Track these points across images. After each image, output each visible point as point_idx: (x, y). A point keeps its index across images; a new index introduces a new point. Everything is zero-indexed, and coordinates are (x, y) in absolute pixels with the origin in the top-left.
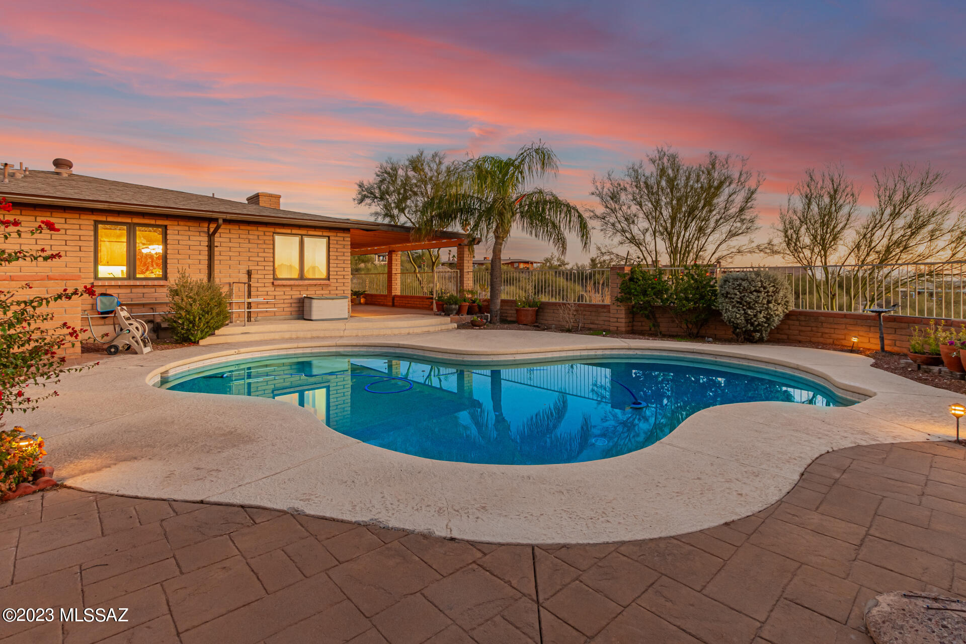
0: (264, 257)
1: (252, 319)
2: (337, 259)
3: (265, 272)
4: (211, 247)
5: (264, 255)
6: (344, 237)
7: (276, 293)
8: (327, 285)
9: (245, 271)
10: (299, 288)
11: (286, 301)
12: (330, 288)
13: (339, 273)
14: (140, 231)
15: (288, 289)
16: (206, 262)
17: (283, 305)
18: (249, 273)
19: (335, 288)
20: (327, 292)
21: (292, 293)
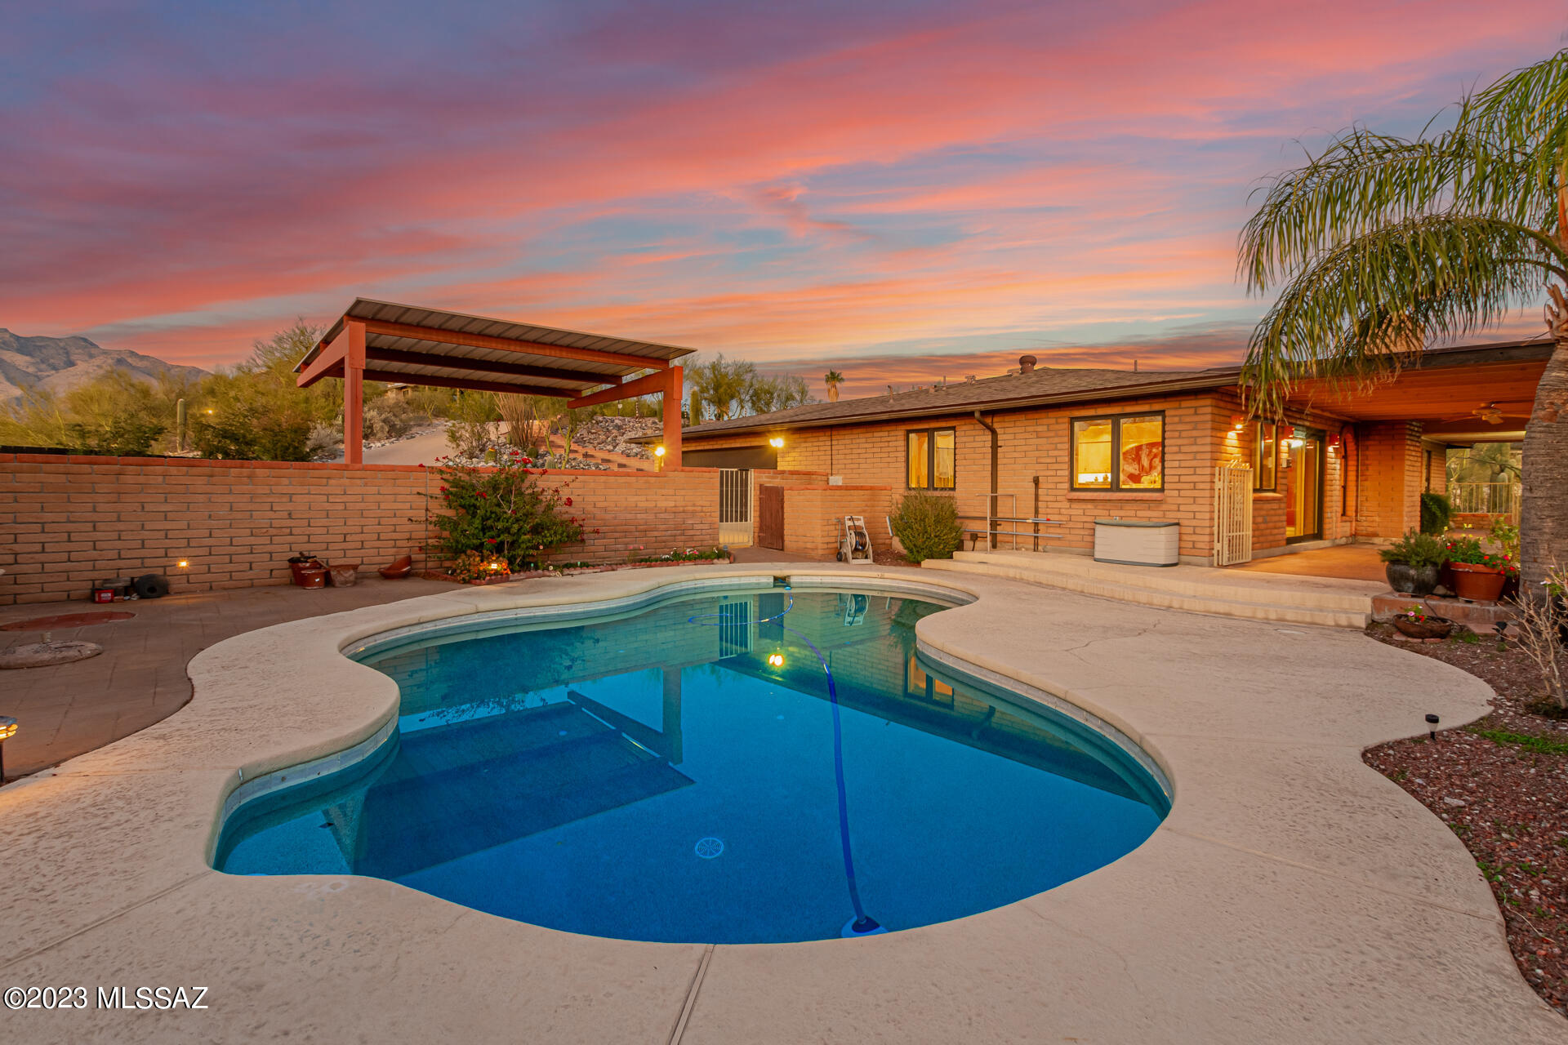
0: (1056, 457)
1: (1040, 548)
2: (1180, 452)
3: (1057, 479)
4: (995, 447)
5: (1056, 453)
6: (1196, 408)
7: (1073, 512)
8: (1160, 502)
9: (1031, 478)
10: (1108, 505)
11: (1086, 525)
12: (1164, 507)
13: (1183, 479)
14: (940, 436)
15: (1090, 506)
16: (990, 468)
17: (1082, 532)
18: (1036, 481)
19: (1175, 507)
20: (1160, 514)
21: (1096, 512)
